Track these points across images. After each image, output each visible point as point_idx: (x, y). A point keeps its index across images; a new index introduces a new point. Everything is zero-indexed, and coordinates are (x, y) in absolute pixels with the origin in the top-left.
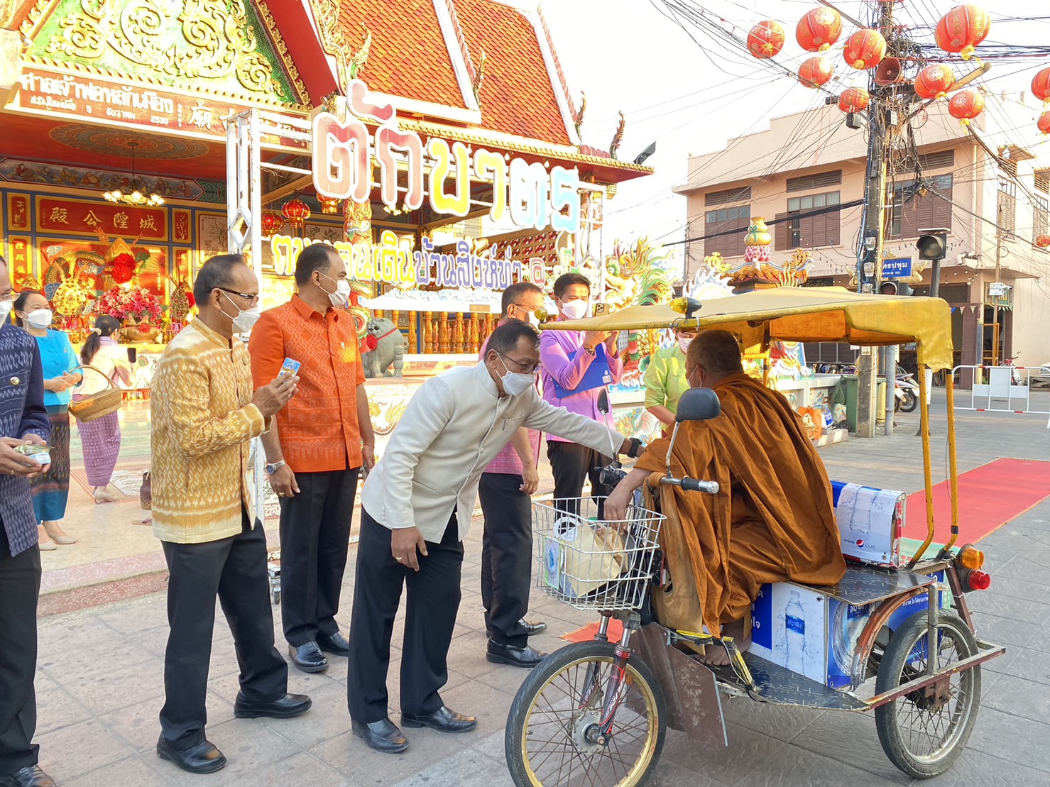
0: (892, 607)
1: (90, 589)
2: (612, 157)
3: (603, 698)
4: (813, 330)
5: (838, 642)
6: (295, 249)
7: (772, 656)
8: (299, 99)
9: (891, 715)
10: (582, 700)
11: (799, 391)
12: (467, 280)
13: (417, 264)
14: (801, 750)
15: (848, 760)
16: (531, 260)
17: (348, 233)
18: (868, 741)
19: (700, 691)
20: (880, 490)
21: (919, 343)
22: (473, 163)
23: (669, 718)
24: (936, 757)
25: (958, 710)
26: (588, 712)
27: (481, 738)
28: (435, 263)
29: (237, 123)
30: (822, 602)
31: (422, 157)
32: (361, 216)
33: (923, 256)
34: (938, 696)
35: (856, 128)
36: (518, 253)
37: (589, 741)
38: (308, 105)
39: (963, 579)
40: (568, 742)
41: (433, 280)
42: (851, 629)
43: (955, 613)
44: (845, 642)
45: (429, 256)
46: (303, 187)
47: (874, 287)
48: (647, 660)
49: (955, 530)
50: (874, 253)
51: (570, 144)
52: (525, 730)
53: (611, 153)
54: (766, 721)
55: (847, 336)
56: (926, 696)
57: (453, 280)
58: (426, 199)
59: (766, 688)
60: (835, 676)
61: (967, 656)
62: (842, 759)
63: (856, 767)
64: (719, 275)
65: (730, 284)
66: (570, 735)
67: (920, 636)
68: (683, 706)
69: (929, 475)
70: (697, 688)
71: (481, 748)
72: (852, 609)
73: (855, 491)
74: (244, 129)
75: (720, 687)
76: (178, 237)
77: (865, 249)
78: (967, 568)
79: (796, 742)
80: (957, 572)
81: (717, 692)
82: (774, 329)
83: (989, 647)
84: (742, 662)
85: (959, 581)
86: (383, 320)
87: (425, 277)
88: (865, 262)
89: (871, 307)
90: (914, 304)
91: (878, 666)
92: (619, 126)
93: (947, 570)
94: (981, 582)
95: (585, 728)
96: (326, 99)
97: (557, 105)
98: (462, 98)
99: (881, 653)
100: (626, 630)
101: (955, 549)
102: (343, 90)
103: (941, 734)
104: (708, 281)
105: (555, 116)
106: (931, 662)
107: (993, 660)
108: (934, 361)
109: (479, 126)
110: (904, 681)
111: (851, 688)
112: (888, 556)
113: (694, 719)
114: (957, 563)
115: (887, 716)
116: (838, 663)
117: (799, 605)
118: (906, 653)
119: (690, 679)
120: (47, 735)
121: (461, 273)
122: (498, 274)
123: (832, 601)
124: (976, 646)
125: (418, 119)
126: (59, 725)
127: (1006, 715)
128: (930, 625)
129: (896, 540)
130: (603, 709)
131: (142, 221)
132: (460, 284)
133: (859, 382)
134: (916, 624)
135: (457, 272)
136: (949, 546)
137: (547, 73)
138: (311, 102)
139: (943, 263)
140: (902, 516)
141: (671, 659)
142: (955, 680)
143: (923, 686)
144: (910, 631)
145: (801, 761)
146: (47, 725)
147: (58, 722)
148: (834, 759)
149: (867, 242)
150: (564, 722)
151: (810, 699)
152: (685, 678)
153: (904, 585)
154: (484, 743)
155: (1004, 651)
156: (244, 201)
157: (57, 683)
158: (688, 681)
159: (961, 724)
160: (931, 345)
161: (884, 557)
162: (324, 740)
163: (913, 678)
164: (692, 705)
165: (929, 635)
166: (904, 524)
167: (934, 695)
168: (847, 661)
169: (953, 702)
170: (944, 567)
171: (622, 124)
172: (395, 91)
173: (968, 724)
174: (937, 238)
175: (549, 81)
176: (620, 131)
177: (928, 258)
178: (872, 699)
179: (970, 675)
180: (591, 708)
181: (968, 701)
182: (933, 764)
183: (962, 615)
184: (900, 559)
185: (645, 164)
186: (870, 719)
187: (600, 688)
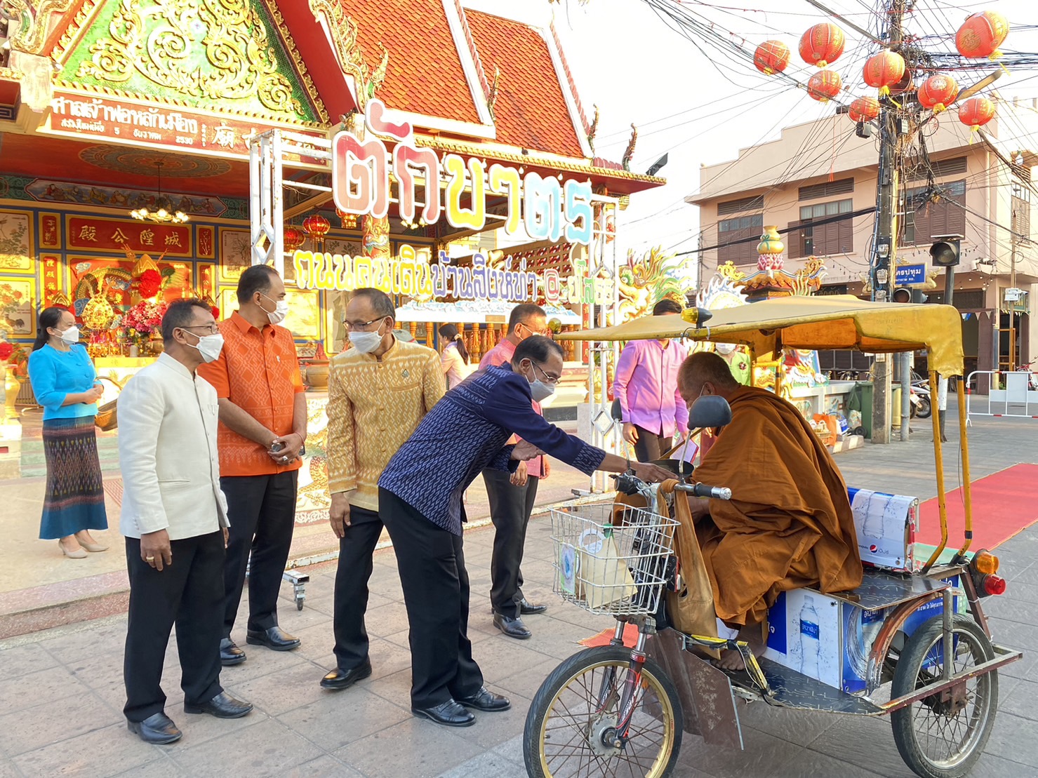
0: (906, 612)
1: (120, 596)
2: (625, 169)
3: (619, 702)
4: (825, 338)
5: (852, 647)
6: (316, 264)
7: (788, 661)
8: (318, 117)
9: (907, 721)
10: (599, 703)
11: (814, 398)
12: (483, 292)
13: (434, 276)
14: (819, 755)
15: (865, 765)
16: (545, 271)
17: (367, 247)
18: (885, 746)
19: (715, 695)
20: (892, 495)
21: (929, 350)
22: (489, 178)
23: (685, 722)
24: (954, 762)
25: (975, 714)
26: (605, 715)
27: (501, 742)
28: (452, 275)
29: (260, 143)
30: (836, 607)
31: (438, 173)
32: (379, 230)
33: (936, 263)
34: (954, 701)
35: (866, 137)
36: (532, 265)
37: (606, 744)
38: (327, 123)
39: (978, 584)
40: (586, 746)
41: (450, 292)
42: (866, 634)
43: (971, 618)
44: (859, 647)
45: (446, 269)
46: (323, 203)
47: (888, 294)
48: (663, 664)
49: (968, 535)
50: (887, 260)
51: (583, 157)
52: (543, 734)
53: (624, 164)
54: (783, 726)
55: (858, 343)
56: (942, 701)
57: (470, 292)
58: (443, 213)
59: (781, 692)
60: (851, 682)
61: (984, 661)
62: (860, 763)
63: (874, 772)
64: (732, 284)
65: (743, 292)
66: (587, 738)
67: (935, 641)
68: (699, 710)
69: (941, 480)
70: (714, 692)
71: (501, 752)
72: (866, 614)
73: (868, 497)
74: (267, 149)
75: (735, 692)
76: (202, 252)
77: (878, 256)
78: (982, 573)
79: (812, 747)
80: (972, 577)
81: (733, 696)
82: (786, 337)
83: (1006, 652)
84: (757, 666)
85: (975, 586)
87: (442, 289)
88: (878, 269)
89: (880, 315)
90: (923, 311)
91: (893, 671)
92: (631, 138)
93: (962, 575)
94: (996, 587)
95: (601, 732)
96: (344, 117)
97: (570, 118)
98: (477, 113)
99: (896, 658)
100: (642, 635)
101: (969, 555)
102: (361, 108)
103: (958, 739)
104: (721, 290)
105: (568, 129)
106: (946, 667)
107: (1010, 664)
108: (944, 367)
109: (493, 140)
110: (919, 686)
111: (866, 693)
112: (902, 561)
113: (710, 722)
114: (972, 567)
115: (903, 722)
116: (853, 668)
117: (814, 610)
118: (921, 659)
119: (705, 683)
120: (80, 737)
121: (477, 285)
122: (514, 285)
123: (846, 605)
124: (992, 651)
125: (434, 135)
126: (91, 728)
127: (1025, 720)
128: (945, 630)
129: (909, 546)
130: (620, 712)
131: (167, 238)
132: (476, 296)
133: (874, 389)
134: (930, 629)
135: (473, 284)
136: (963, 551)
137: (559, 88)
138: (330, 120)
139: (957, 269)
140: (916, 521)
141: (686, 663)
142: (972, 684)
143: (939, 690)
144: (924, 637)
145: (818, 766)
146: (79, 728)
147: (91, 725)
148: (851, 763)
149: (880, 249)
150: (582, 726)
151: (825, 704)
152: (701, 682)
153: (918, 590)
154: (503, 746)
155: (1020, 656)
156: (267, 218)
157: (89, 687)
158: (704, 686)
159: (979, 728)
160: (941, 352)
161: (898, 563)
162: (347, 743)
163: (929, 683)
164: (708, 709)
165: (945, 640)
166: (917, 529)
167: (950, 700)
168: (862, 666)
169: (970, 707)
170: (958, 572)
171: (634, 136)
172: (411, 108)
173: (986, 728)
174: (951, 245)
175: (562, 95)
176: (632, 143)
177: (941, 264)
178: (888, 704)
179: (987, 680)
180: (608, 712)
181: (986, 706)
182: (951, 769)
183: (977, 619)
184: (914, 565)
185: (656, 175)
186: (886, 722)
187: (616, 691)
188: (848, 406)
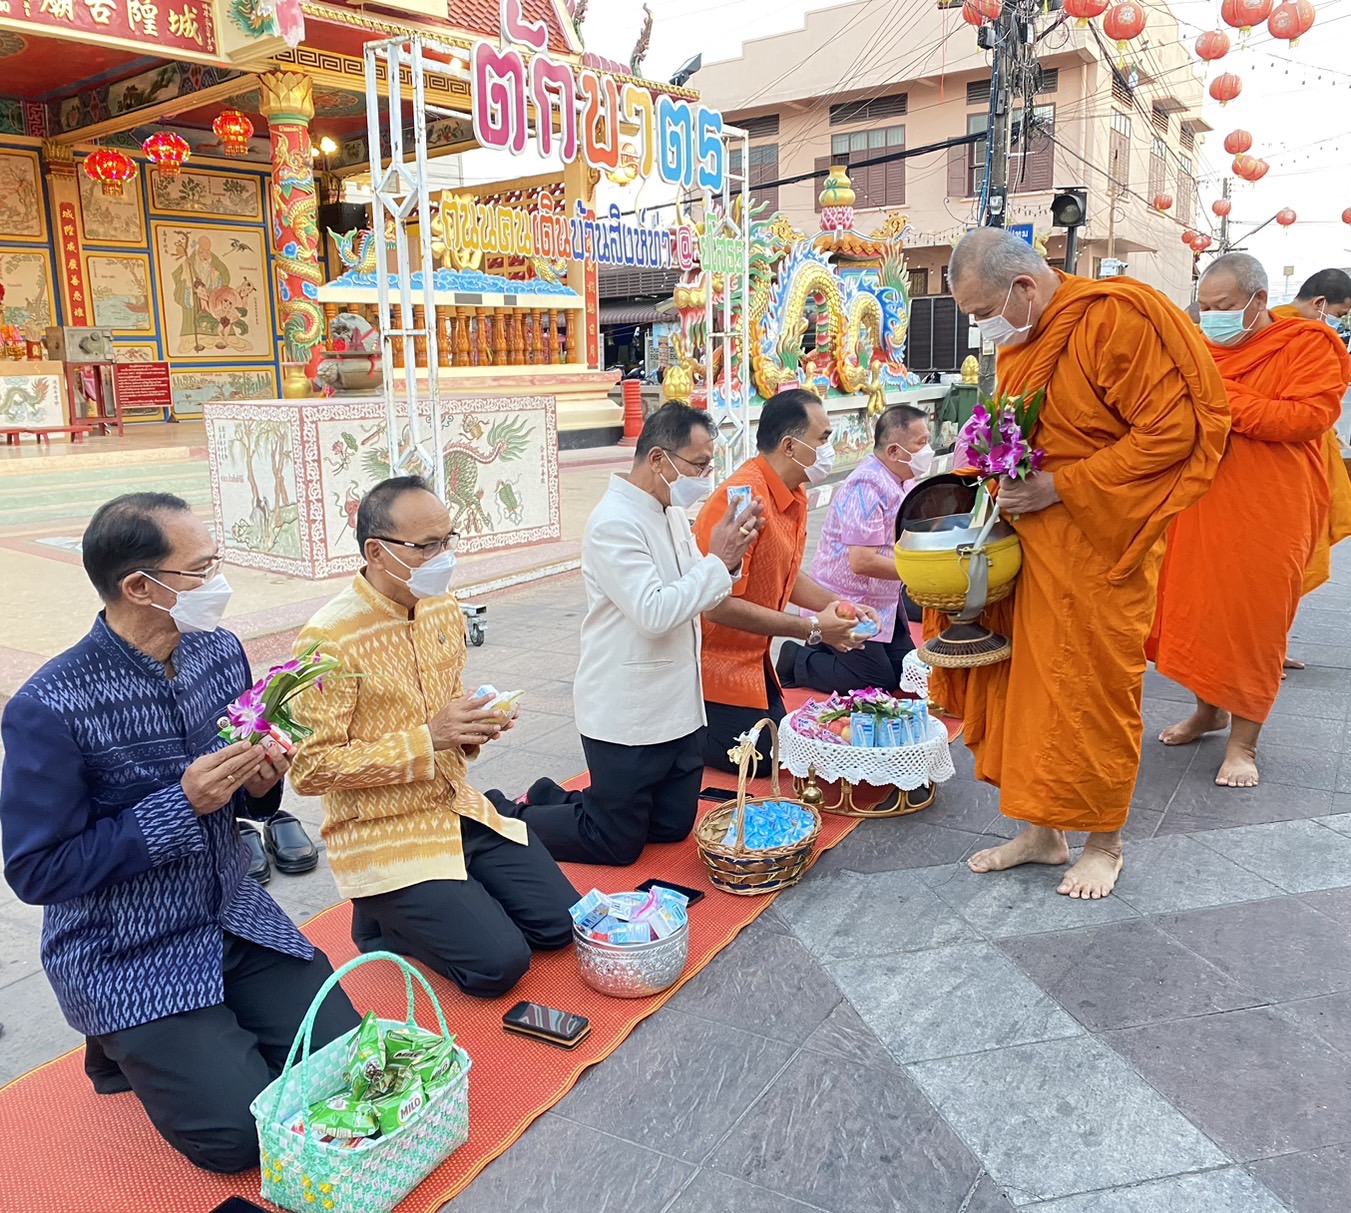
17: (282, 186)
31: (573, 95)
32: (301, 160)
33: (1057, 222)
41: (589, 255)
45: (585, 225)
46: (176, 113)
50: (1000, 217)
51: (569, 52)
53: (633, 67)
64: (817, 250)
65: (831, 260)
77: (989, 212)
86: (354, 318)
92: (644, 27)
104: (806, 257)
109: (447, 23)
133: (979, 390)
135: (609, 242)
139: (1081, 232)
149: (993, 203)
171: (649, 24)
174: (1077, 198)
176: (645, 35)
177: (1063, 224)
185: (686, 85)
188: (941, 417)
